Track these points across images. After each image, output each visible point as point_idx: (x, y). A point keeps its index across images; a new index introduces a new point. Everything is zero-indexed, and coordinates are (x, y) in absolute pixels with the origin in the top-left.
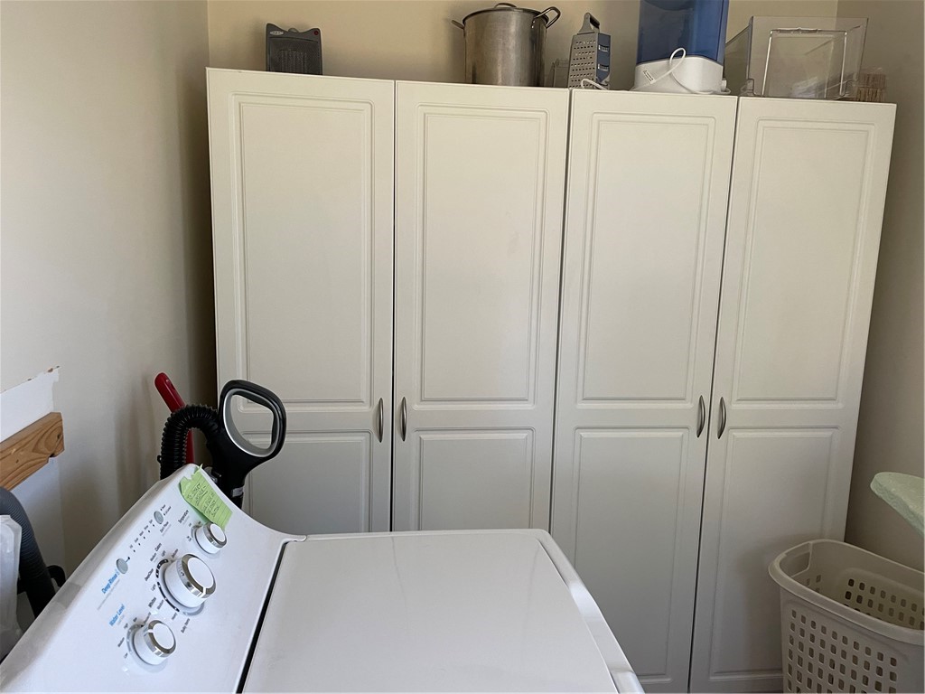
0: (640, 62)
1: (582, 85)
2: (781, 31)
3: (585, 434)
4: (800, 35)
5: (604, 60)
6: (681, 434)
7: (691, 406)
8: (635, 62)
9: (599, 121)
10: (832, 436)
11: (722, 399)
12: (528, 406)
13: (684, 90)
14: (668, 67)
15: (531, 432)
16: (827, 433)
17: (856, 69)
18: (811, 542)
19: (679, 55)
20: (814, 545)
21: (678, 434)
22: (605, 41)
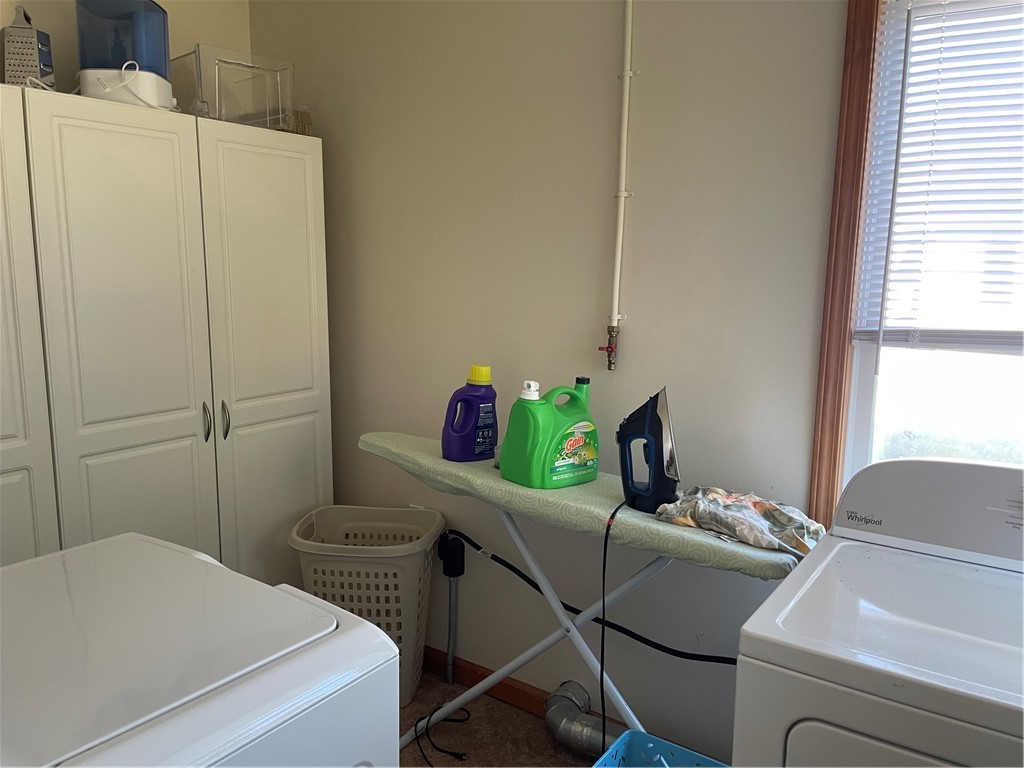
0: (84, 66)
1: (28, 83)
2: (225, 62)
3: (90, 461)
4: (241, 68)
5: (46, 59)
6: (190, 442)
7: (196, 413)
8: (79, 65)
9: (60, 125)
10: (314, 421)
11: (223, 402)
12: (19, 443)
13: (142, 103)
14: (121, 79)
15: (25, 471)
16: (308, 419)
17: (289, 105)
18: (314, 512)
19: (131, 67)
20: (316, 514)
21: (187, 442)
22: (43, 38)
